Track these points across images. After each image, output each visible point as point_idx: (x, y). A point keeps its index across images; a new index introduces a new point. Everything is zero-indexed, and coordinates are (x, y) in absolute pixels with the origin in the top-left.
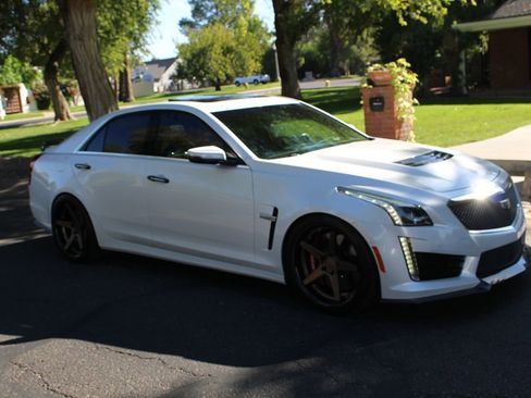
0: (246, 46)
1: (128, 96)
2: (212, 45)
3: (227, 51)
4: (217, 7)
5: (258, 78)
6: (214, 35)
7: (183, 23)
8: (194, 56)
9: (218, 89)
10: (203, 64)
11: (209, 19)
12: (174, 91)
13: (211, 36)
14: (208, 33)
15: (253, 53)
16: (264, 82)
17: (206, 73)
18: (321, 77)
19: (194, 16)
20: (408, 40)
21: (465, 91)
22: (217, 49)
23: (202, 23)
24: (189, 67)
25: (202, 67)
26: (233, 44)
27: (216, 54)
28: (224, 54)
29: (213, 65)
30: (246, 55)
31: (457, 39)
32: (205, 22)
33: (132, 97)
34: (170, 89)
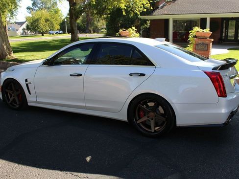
0: (54, 19)
2: (41, 17)
3: (47, 20)
4: (42, 3)
5: (58, 31)
6: (42, 14)
7: (28, 8)
8: (34, 22)
9: (43, 35)
11: (39, 7)
12: (24, 35)
13: (40, 14)
14: (39, 13)
15: (57, 22)
16: (60, 34)
17: (38, 28)
18: (82, 33)
19: (33, 6)
20: (122, 21)
22: (43, 19)
23: (36, 9)
24: (31, 26)
25: (37, 26)
26: (49, 18)
27: (42, 22)
29: (41, 26)
30: (54, 22)
31: (140, 22)
32: (37, 8)
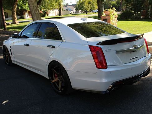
1: (61, 14)
2: (85, 1)
8: (80, 4)
9: (86, 13)
10: (82, 6)
12: (77, 13)
17: (83, 9)
21: (150, 17)
22: (87, 2)
24: (79, 7)
26: (91, 1)
27: (86, 4)
28: (89, 4)
29: (85, 7)
33: (62, 15)
34: (75, 13)
